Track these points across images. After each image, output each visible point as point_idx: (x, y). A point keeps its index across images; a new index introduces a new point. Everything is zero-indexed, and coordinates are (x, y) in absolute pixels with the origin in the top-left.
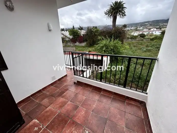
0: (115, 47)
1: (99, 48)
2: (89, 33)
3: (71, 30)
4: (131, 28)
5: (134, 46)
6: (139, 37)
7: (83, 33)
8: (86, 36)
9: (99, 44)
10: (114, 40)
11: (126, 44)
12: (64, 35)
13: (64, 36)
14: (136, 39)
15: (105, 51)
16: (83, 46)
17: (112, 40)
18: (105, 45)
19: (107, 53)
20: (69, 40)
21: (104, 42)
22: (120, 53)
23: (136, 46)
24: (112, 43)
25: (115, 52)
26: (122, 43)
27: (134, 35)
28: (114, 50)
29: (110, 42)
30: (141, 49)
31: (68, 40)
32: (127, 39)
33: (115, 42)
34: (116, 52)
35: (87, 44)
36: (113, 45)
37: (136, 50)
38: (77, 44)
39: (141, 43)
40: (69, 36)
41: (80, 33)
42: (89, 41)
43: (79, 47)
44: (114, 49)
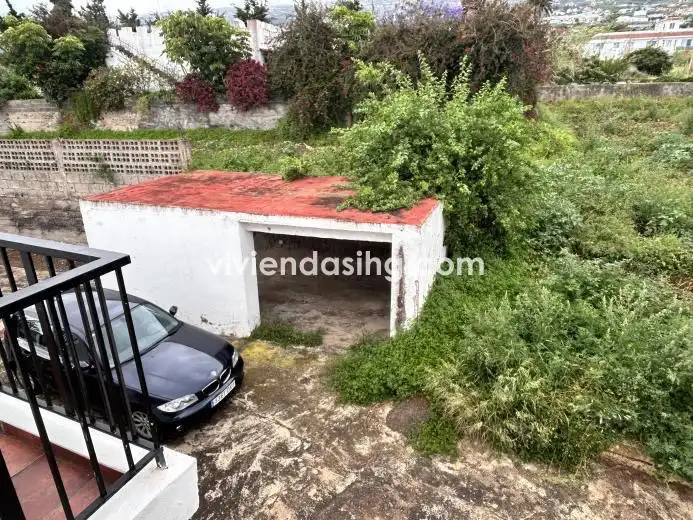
0: (483, 140)
1: (363, 147)
2: (304, 46)
3: (178, 23)
4: (581, 17)
5: (609, 130)
6: (633, 69)
7: (261, 39)
8: (282, 60)
9: (362, 116)
10: (475, 88)
11: (553, 116)
12: (129, 54)
13: (135, 65)
14: (614, 81)
15: (405, 173)
16: (267, 128)
17: (462, 89)
18: (409, 130)
19: (425, 186)
20: (168, 88)
21: (400, 104)
22: (519, 184)
23: (620, 133)
24: (458, 113)
25: (483, 183)
26: (528, 115)
27: (602, 58)
28: (475, 165)
29: (442, 105)
30: (653, 148)
31: (163, 93)
32: (559, 82)
33: (477, 105)
34: (489, 183)
35: (293, 116)
36: (464, 128)
37: (622, 158)
38: (226, 114)
39: (647, 106)
40: (164, 62)
41: (242, 44)
42: (303, 96)
43: (235, 136)
44: (475, 158)
